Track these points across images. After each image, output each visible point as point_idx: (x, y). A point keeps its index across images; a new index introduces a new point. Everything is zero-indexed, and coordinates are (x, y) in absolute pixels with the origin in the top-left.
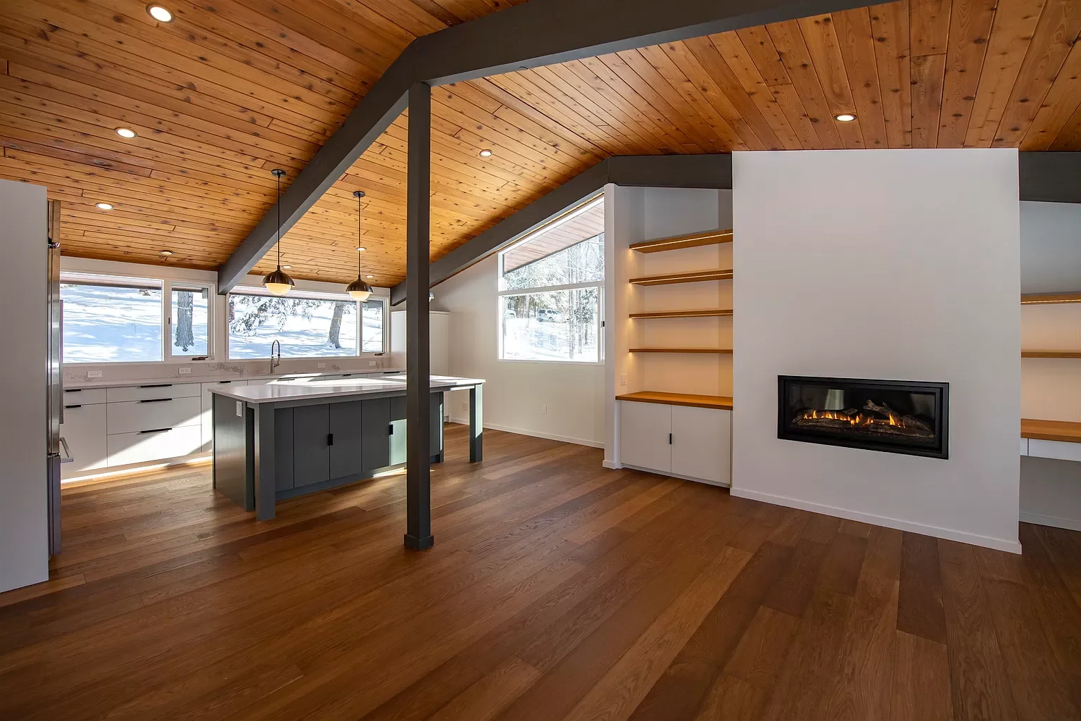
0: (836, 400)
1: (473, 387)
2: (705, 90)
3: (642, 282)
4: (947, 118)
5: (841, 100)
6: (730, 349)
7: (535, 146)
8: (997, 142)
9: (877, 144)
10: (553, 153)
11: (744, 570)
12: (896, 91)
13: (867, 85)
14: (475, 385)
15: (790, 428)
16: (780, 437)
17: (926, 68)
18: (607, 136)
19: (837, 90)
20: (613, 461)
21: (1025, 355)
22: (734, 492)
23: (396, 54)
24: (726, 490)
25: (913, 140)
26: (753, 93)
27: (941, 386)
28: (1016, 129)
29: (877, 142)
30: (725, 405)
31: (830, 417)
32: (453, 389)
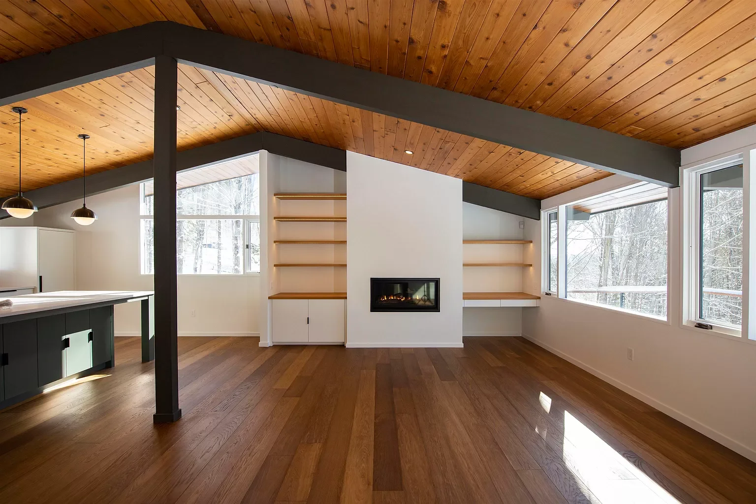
0: (398, 289)
1: (146, 298)
2: (354, 121)
3: (280, 219)
4: (445, 163)
5: (411, 146)
6: (345, 264)
7: (216, 112)
8: (457, 176)
9: (415, 165)
10: (227, 120)
11: (376, 377)
12: (433, 149)
13: (424, 144)
14: (148, 296)
15: (377, 306)
16: (371, 311)
17: (448, 145)
18: (273, 120)
19: (412, 142)
20: (266, 342)
21: (464, 265)
22: (348, 346)
23: (141, 22)
24: (343, 346)
25: (430, 167)
26: (376, 131)
27: (437, 280)
28: (464, 173)
29: (416, 165)
30: (343, 296)
31: (392, 298)
32: (129, 301)
